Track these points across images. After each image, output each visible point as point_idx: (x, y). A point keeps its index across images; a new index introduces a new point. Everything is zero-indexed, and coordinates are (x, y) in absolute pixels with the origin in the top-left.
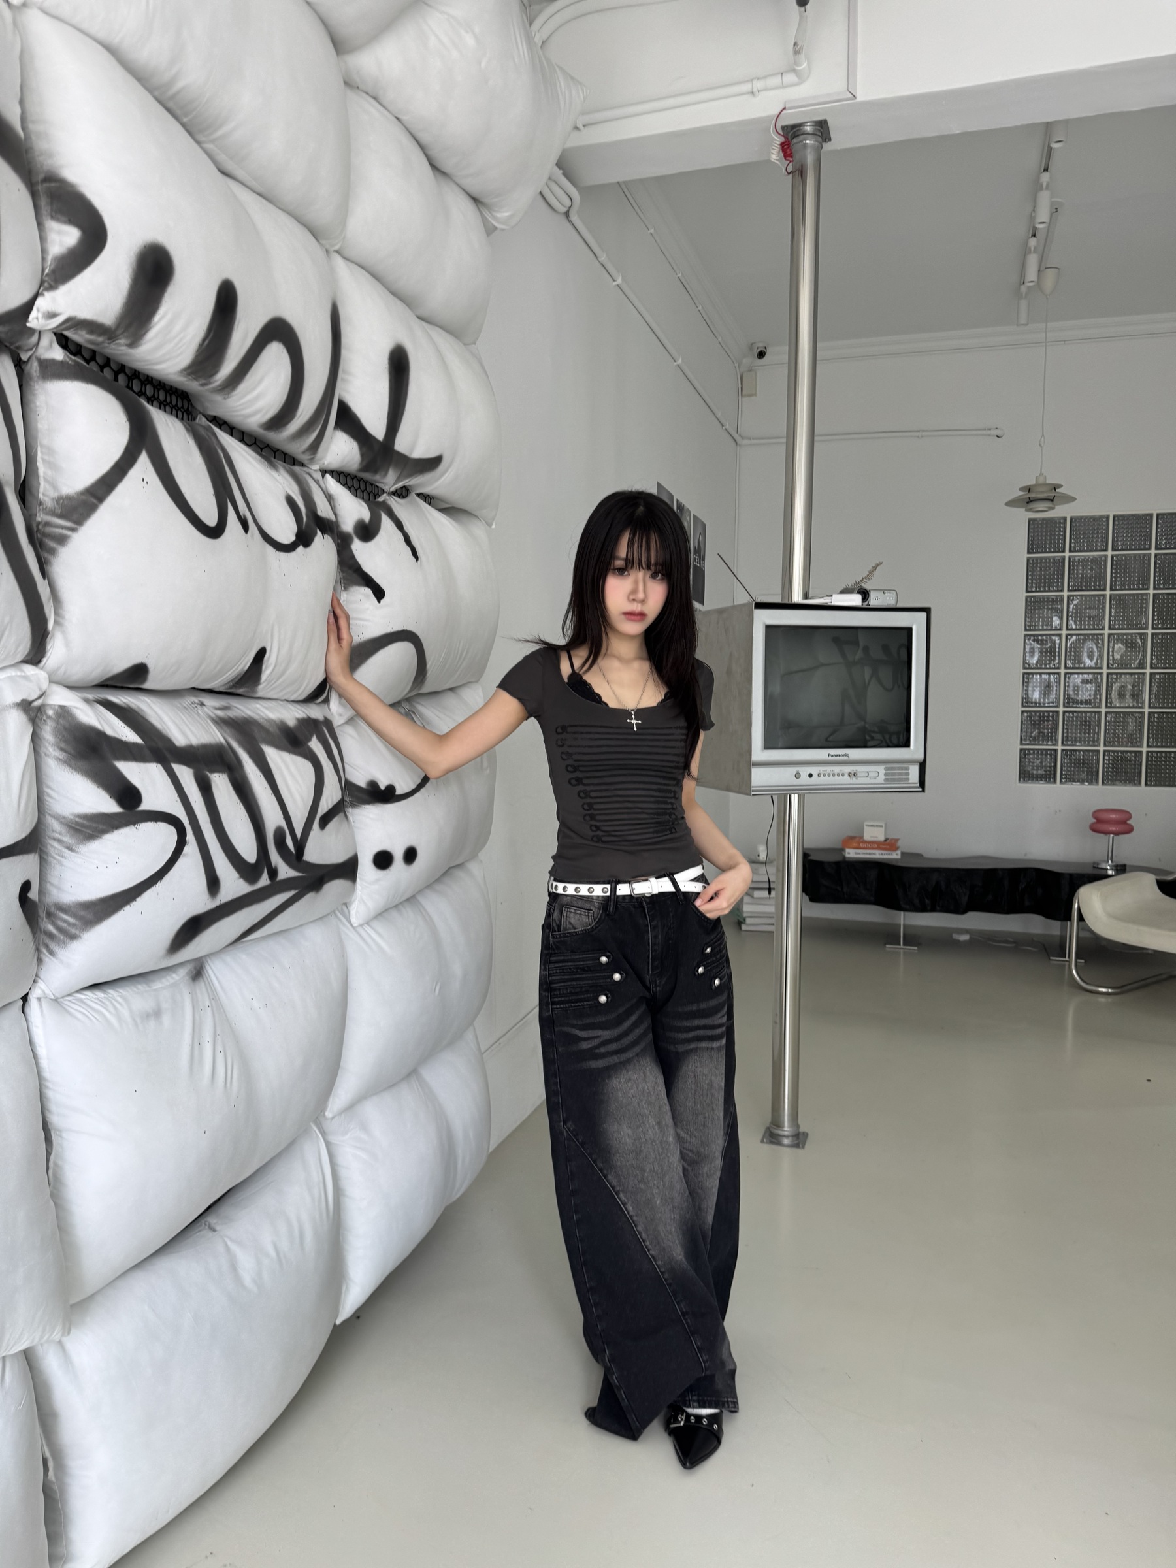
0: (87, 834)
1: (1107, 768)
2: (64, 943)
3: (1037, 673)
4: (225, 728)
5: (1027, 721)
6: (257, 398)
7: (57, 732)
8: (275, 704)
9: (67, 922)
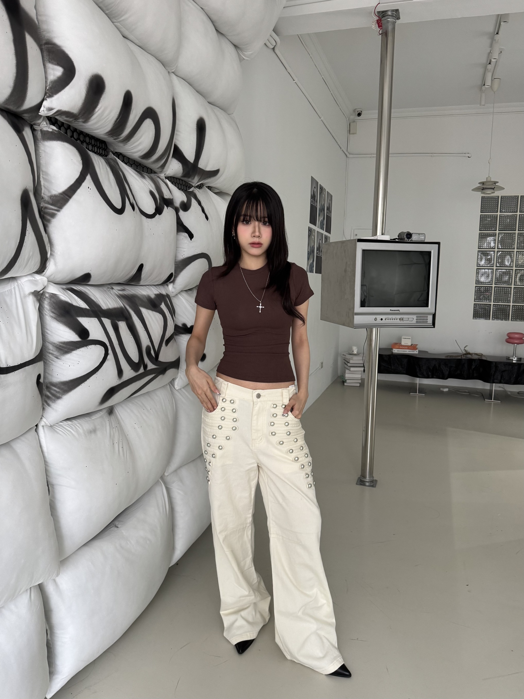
0: (65, 351)
1: (513, 313)
2: (54, 400)
3: (483, 269)
4: (123, 299)
5: (477, 290)
6: (139, 145)
7: (51, 304)
8: (145, 287)
9: (55, 391)
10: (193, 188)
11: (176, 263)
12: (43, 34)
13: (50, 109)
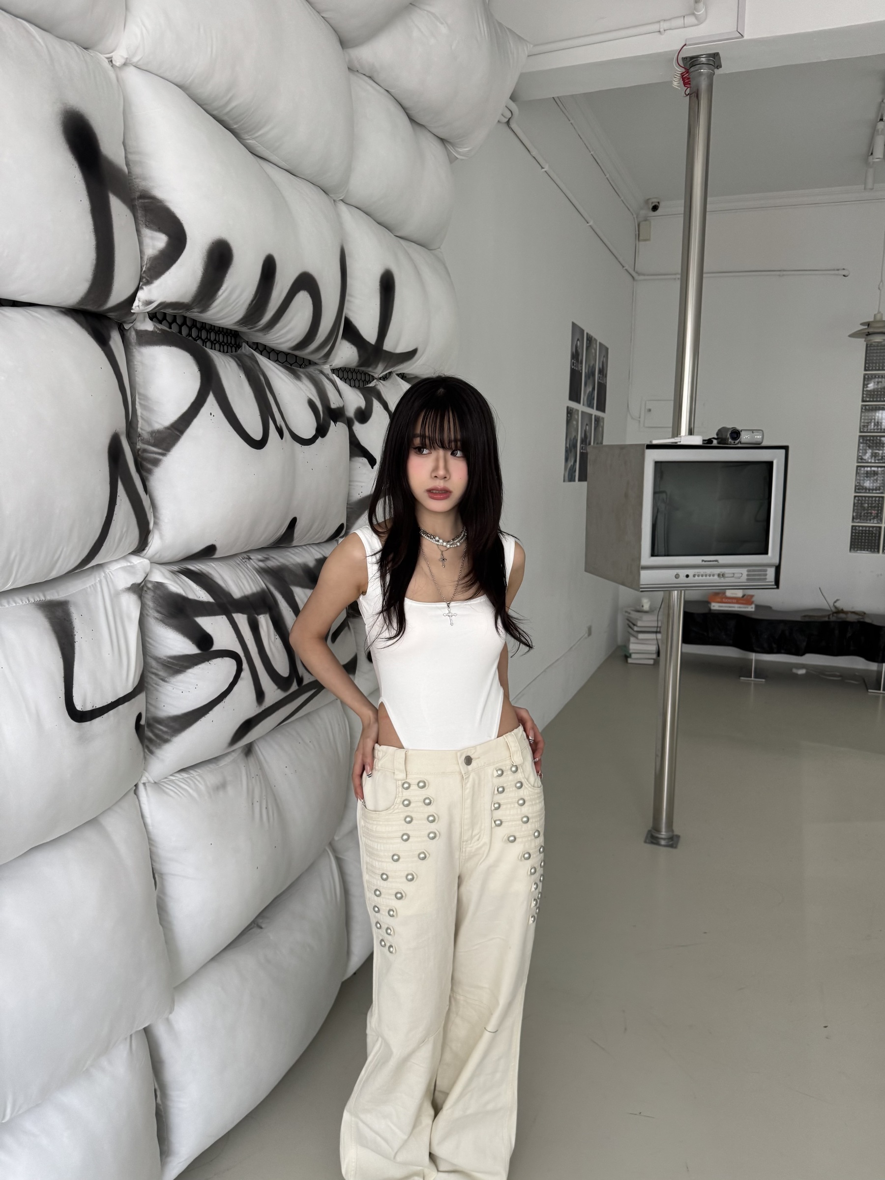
0: (175, 670)
2: (160, 745)
4: (266, 576)
5: (858, 503)
6: (288, 332)
7: (154, 600)
8: (300, 549)
9: (161, 730)
10: (375, 381)
11: (348, 506)
12: (135, 182)
13: (149, 303)
